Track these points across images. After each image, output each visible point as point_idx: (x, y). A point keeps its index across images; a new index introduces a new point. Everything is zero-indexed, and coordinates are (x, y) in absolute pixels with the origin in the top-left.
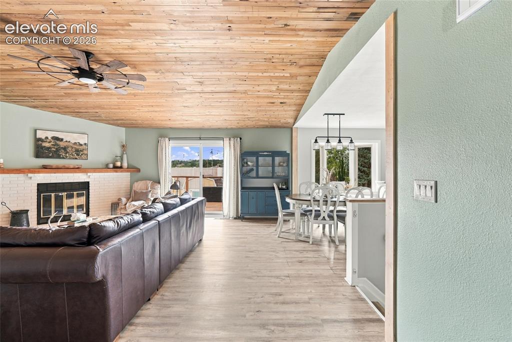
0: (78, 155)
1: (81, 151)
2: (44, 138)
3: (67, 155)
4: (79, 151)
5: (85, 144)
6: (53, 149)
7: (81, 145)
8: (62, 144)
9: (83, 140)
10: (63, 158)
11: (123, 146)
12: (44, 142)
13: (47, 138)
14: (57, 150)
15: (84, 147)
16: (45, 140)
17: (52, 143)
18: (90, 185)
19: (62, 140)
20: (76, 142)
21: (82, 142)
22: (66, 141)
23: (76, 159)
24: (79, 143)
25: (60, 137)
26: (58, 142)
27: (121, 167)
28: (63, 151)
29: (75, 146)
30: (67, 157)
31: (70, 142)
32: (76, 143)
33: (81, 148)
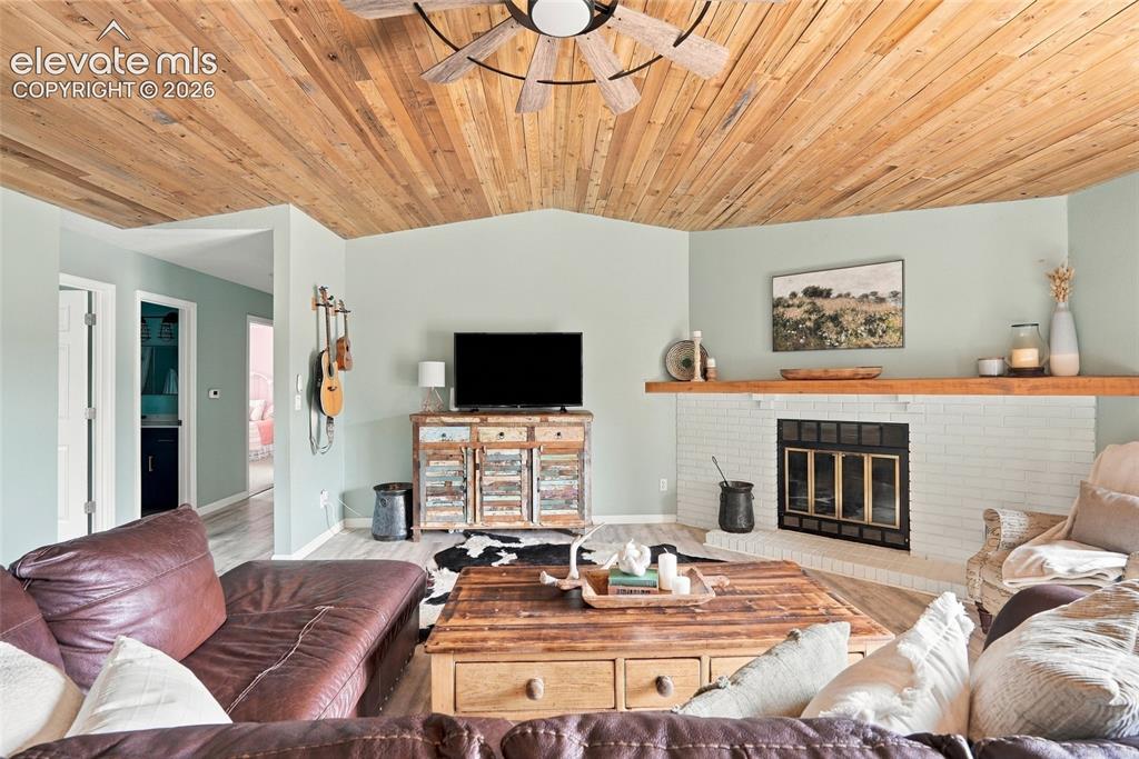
0: (872, 333)
1: (881, 319)
2: (787, 296)
3: (843, 338)
4: (877, 324)
5: (895, 294)
6: (808, 324)
7: (881, 300)
8: (828, 307)
9: (885, 281)
10: (833, 347)
11: (1056, 277)
12: (789, 306)
13: (794, 295)
14: (818, 325)
15: (891, 304)
16: (791, 302)
17: (806, 307)
18: (911, 437)
19: (827, 294)
20: (868, 292)
21: (884, 291)
22: (840, 296)
23: (867, 346)
24: (874, 294)
25: (823, 286)
26: (819, 302)
27: (1041, 371)
28: (831, 325)
29: (865, 308)
30: (841, 343)
31: (848, 295)
32: (866, 296)
33: (879, 310)
